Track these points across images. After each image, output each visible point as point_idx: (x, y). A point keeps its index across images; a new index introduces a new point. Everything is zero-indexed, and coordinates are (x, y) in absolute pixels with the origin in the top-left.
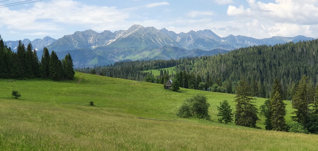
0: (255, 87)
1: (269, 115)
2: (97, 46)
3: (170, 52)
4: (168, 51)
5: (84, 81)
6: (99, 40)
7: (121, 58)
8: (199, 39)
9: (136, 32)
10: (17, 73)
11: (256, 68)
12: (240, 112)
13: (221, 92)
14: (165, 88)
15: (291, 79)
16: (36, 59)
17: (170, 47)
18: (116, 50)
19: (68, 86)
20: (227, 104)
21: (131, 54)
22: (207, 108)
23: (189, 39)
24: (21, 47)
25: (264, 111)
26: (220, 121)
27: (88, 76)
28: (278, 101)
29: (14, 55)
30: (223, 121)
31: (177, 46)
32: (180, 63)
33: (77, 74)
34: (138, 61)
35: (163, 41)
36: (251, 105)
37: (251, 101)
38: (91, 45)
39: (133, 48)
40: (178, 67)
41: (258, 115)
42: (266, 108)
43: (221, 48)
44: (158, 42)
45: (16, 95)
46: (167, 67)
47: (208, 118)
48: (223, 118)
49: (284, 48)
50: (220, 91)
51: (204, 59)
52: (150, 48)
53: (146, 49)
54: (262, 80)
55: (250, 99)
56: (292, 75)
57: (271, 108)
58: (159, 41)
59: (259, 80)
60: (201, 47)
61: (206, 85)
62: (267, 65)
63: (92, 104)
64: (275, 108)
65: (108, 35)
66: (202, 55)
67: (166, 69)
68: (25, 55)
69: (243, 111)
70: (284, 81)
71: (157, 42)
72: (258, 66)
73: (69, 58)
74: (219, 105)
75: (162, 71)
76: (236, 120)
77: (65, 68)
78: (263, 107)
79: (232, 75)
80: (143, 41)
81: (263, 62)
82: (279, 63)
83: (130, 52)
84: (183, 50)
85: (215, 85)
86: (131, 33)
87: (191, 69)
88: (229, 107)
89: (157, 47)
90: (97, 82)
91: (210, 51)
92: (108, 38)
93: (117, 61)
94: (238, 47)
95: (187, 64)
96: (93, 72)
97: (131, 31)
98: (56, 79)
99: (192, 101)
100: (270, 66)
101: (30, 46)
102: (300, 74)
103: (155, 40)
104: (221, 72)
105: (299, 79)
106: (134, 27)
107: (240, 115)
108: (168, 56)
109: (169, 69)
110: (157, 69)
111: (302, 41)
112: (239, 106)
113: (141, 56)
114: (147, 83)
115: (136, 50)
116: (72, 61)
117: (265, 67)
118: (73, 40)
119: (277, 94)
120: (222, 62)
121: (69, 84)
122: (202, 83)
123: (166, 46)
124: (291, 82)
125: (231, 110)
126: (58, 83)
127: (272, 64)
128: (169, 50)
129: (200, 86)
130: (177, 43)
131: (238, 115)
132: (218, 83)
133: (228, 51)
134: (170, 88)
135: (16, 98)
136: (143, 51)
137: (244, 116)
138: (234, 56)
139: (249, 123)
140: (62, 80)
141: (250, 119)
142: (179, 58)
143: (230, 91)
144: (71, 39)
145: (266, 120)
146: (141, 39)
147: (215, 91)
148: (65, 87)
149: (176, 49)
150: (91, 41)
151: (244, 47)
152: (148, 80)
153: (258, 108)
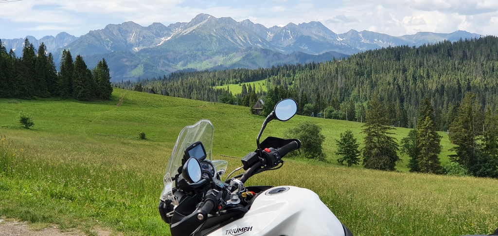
0: (392, 111)
1: (415, 153)
2: (141, 48)
3: (256, 57)
4: (254, 55)
5: (126, 103)
6: (144, 37)
7: (179, 67)
8: (302, 36)
9: (204, 25)
10: (23, 89)
11: (391, 81)
12: (371, 148)
13: (338, 118)
14: (253, 113)
15: (446, 98)
16: (52, 68)
17: (256, 49)
18: (171, 53)
19: (102, 110)
20: (351, 137)
21: (195, 60)
22: (320, 143)
23: (286, 36)
24: (28, 50)
25: (407, 146)
26: (340, 162)
27: (133, 95)
28: (430, 131)
29: (18, 62)
30: (345, 162)
31: (268, 47)
32: (273, 74)
33: (115, 92)
34: (206, 71)
35: (245, 39)
36: (388, 138)
37: (388, 131)
38: (132, 46)
39: (198, 50)
40: (269, 81)
41: (398, 154)
42: (411, 143)
43: (337, 50)
44: (238, 41)
45: (26, 123)
46: (253, 80)
47: (322, 158)
48: (345, 158)
49: (436, 51)
50: (336, 117)
51: (311, 69)
52: (226, 50)
53: (219, 52)
54: (402, 101)
55: (386, 128)
56: (447, 93)
57: (418, 142)
58: (240, 38)
59: (398, 101)
60: (305, 49)
61: (315, 107)
62: (410, 78)
63: (143, 137)
64: (424, 142)
65: (158, 29)
66: (308, 62)
67: (252, 84)
68: (35, 61)
69: (376, 147)
70: (436, 101)
71: (236, 41)
72: (395, 79)
73: (103, 66)
74: (339, 139)
75: (244, 87)
76: (365, 161)
77: (97, 81)
78: (406, 140)
79: (354, 93)
80: (215, 39)
81: (403, 73)
82: (428, 75)
83: (194, 58)
84: (277, 55)
85: (329, 108)
86: (195, 27)
87: (291, 84)
88: (354, 141)
89: (236, 50)
90: (147, 104)
91: (319, 56)
92: (159, 35)
93: (174, 71)
94: (364, 49)
95: (284, 76)
96: (139, 88)
97: (195, 24)
98: (84, 98)
99: (297, 131)
100: (415, 79)
101: (42, 48)
102: (460, 91)
103: (232, 38)
104: (337, 89)
105: (459, 98)
106: (201, 17)
107: (370, 153)
108: (254, 63)
109: (256, 83)
110: (237, 83)
111: (464, 39)
112: (369, 139)
113: (211, 63)
114: (225, 105)
115: (203, 54)
116: (108, 70)
117: (406, 80)
118: (103, 37)
119: (428, 122)
120: (339, 73)
121: (104, 106)
122: (309, 105)
123: (250, 48)
124: (447, 104)
125: (357, 146)
126: (88, 105)
127: (417, 75)
128: (255, 53)
129: (305, 109)
130: (268, 43)
131: (368, 154)
132: (334, 106)
133: (348, 56)
134: (261, 112)
135: (27, 128)
136: (214, 55)
137: (377, 155)
138: (357, 64)
139: (385, 164)
140: (93, 101)
141: (385, 159)
142: (271, 65)
143: (351, 117)
144: (100, 36)
145: (411, 161)
146: (211, 36)
147: (330, 117)
148: (97, 111)
149: (266, 52)
150: (132, 39)
151: (373, 49)
152: (225, 101)
153: (399, 143)
